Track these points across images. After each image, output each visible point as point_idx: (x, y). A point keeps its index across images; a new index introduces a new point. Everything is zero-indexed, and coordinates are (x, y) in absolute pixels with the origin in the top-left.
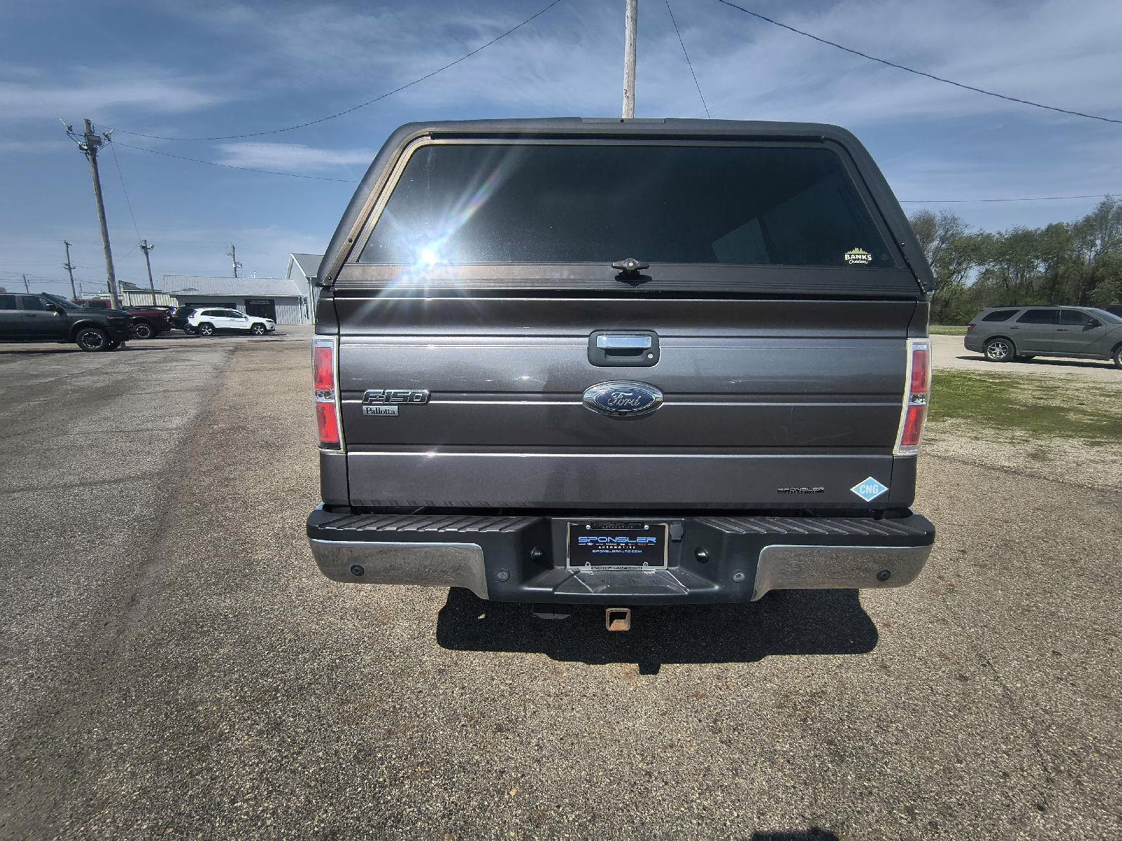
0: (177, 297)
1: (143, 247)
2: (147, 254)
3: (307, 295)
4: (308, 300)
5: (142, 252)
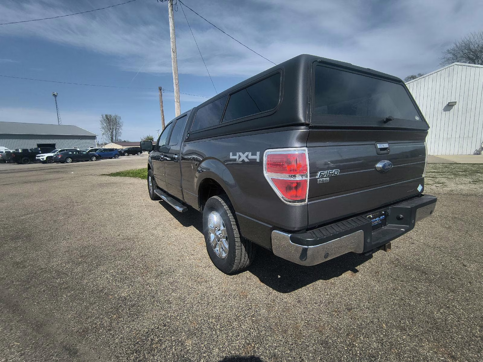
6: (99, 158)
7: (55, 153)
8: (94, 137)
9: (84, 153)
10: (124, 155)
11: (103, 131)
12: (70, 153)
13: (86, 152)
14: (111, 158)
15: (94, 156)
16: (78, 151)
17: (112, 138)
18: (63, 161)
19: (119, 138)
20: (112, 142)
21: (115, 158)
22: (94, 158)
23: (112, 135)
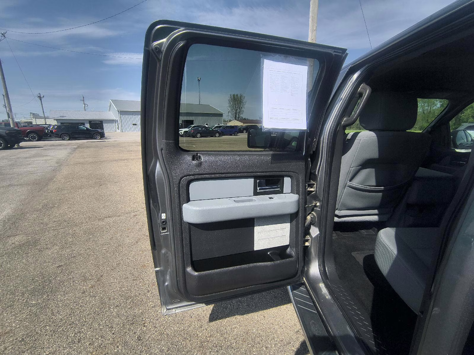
0: (57, 120)
1: (39, 97)
2: (41, 100)
3: (118, 119)
4: (118, 121)
5: (38, 99)
6: (222, 134)
7: (190, 129)
8: (221, 115)
9: (210, 129)
10: (243, 132)
11: (230, 109)
12: (200, 129)
13: (212, 129)
14: (231, 135)
15: (218, 132)
16: (206, 128)
17: (236, 116)
18: (194, 136)
19: (241, 116)
20: (236, 119)
21: (235, 135)
22: (217, 135)
23: (236, 113)
